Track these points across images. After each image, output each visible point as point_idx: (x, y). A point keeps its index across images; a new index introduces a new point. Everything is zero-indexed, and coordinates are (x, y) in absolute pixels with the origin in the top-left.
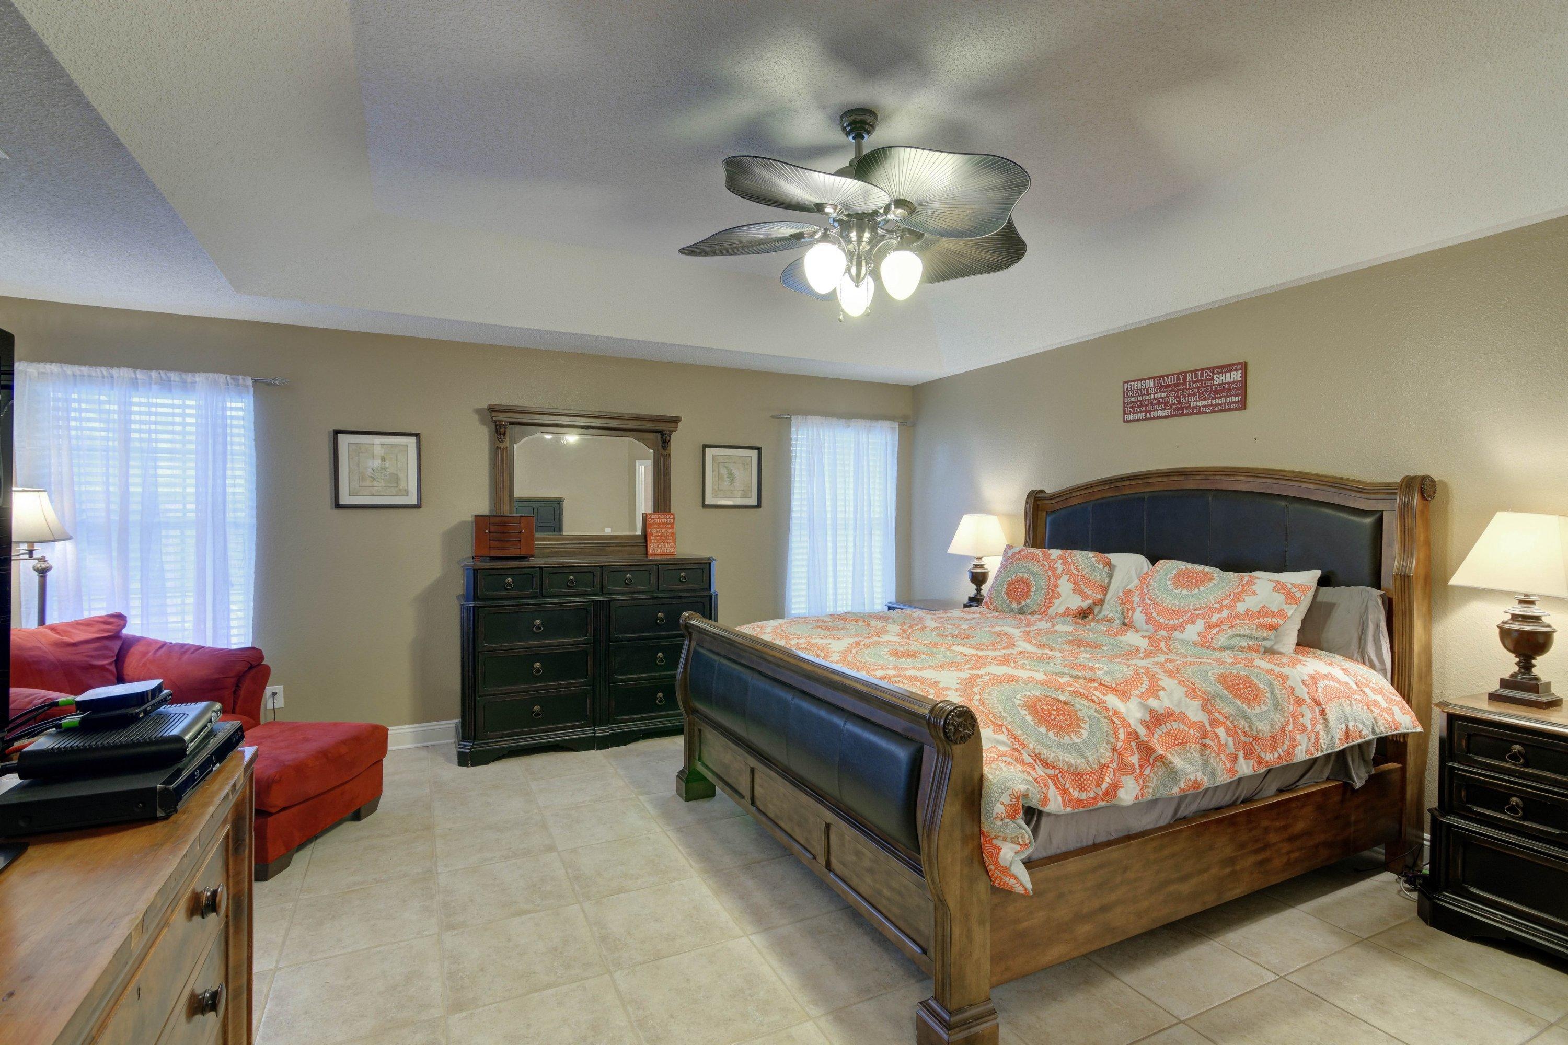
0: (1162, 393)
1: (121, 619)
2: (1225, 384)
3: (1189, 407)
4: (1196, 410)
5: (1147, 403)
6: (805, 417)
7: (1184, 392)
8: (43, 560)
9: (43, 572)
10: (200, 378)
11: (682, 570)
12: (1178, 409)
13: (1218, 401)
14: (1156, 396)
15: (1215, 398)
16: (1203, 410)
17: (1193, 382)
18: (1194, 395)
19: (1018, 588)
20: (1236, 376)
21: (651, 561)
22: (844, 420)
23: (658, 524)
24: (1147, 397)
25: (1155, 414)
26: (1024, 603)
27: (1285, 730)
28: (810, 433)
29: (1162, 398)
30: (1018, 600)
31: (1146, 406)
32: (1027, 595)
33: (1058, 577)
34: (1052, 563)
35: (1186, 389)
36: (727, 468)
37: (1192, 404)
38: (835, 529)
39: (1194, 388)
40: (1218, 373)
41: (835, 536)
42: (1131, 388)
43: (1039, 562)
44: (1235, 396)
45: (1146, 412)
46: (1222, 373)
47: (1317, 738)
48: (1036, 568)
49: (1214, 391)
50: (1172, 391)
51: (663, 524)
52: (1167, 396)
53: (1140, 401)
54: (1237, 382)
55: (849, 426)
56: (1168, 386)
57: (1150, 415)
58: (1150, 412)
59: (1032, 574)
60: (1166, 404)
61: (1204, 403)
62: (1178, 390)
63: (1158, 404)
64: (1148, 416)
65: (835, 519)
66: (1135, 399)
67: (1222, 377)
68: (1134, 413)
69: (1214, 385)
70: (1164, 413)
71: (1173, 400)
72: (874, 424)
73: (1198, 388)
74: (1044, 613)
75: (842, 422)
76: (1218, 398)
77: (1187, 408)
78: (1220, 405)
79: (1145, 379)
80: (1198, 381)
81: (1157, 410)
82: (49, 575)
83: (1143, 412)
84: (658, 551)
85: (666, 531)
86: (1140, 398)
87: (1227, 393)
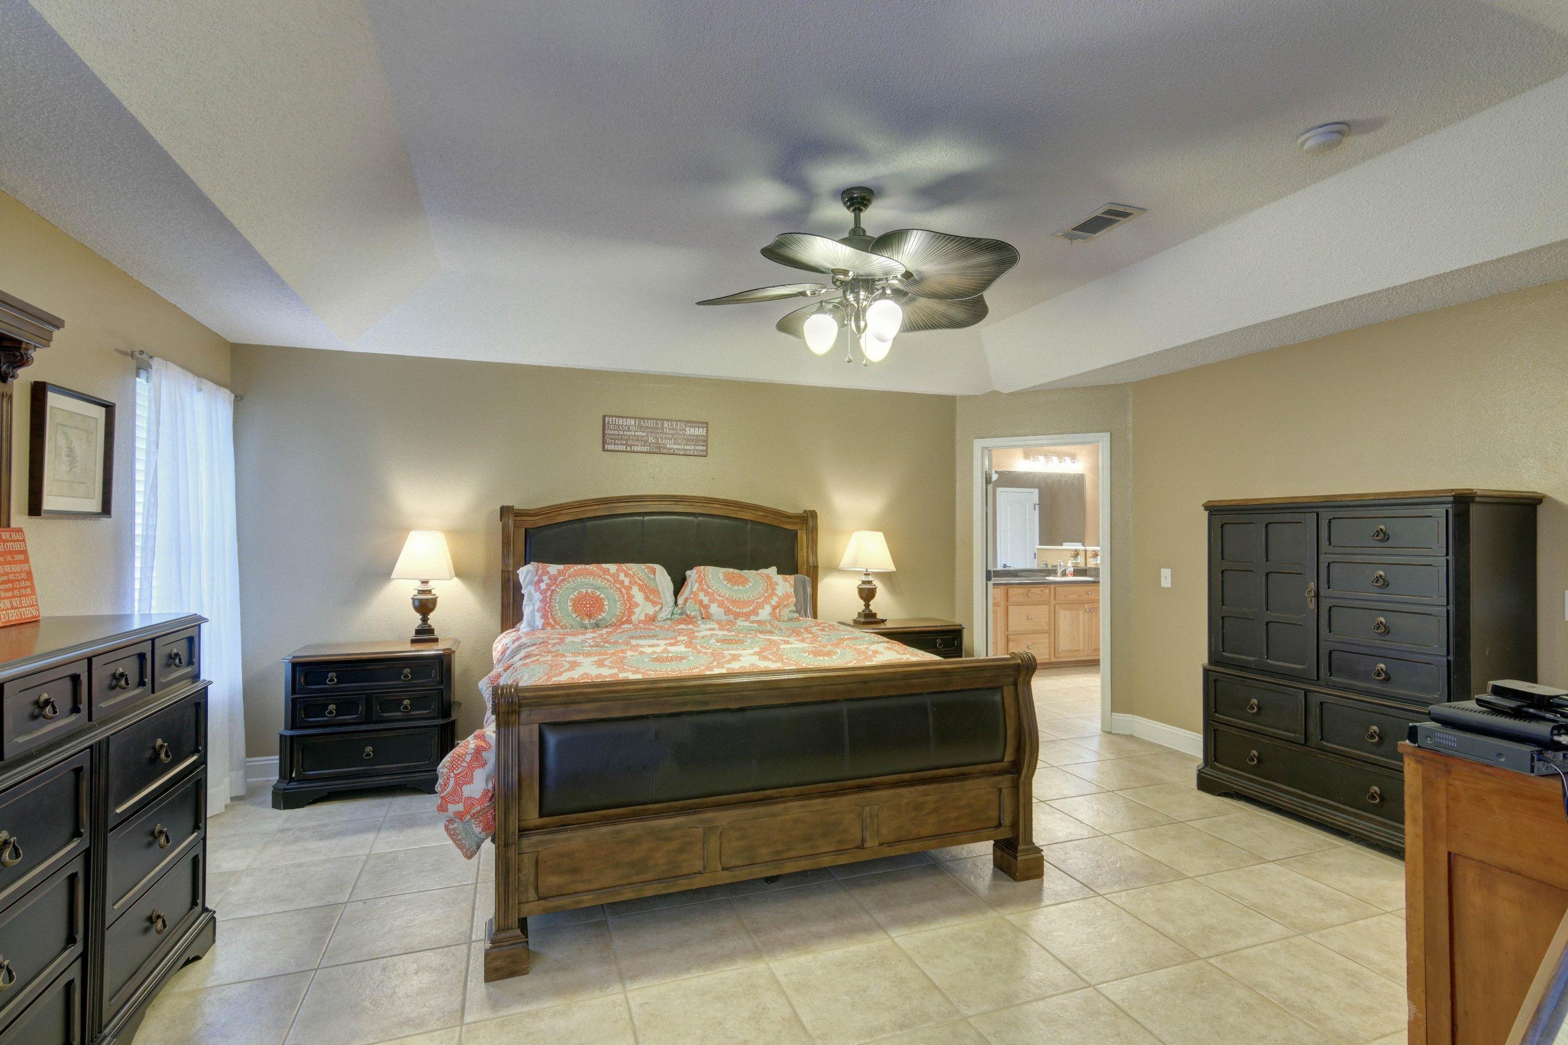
0: (642, 432)
2: (694, 435)
3: (666, 448)
4: (671, 451)
5: (627, 438)
7: (661, 435)
12: (656, 448)
13: (688, 447)
14: (637, 434)
15: (686, 445)
16: (676, 452)
17: (669, 429)
18: (670, 439)
19: (586, 604)
20: (701, 432)
24: (629, 433)
25: (636, 449)
26: (600, 617)
29: (643, 437)
30: (590, 617)
31: (627, 440)
32: (601, 608)
33: (629, 588)
34: (615, 577)
35: (663, 433)
37: (668, 446)
39: (669, 434)
40: (690, 427)
42: (612, 422)
43: (601, 577)
44: (701, 446)
45: (627, 445)
46: (692, 427)
48: (599, 582)
49: (686, 440)
50: (651, 432)
52: (647, 436)
53: (621, 435)
54: (703, 436)
56: (647, 428)
57: (631, 448)
58: (631, 446)
59: (598, 589)
60: (646, 441)
61: (678, 447)
62: (657, 433)
63: (638, 440)
64: (629, 449)
66: (617, 432)
67: (692, 430)
68: (615, 444)
69: (686, 434)
70: (645, 449)
71: (651, 440)
73: (673, 434)
74: (629, 621)
76: (689, 445)
77: (663, 448)
78: (690, 450)
79: (627, 418)
80: (673, 429)
81: (637, 446)
83: (624, 445)
86: (621, 433)
87: (696, 442)
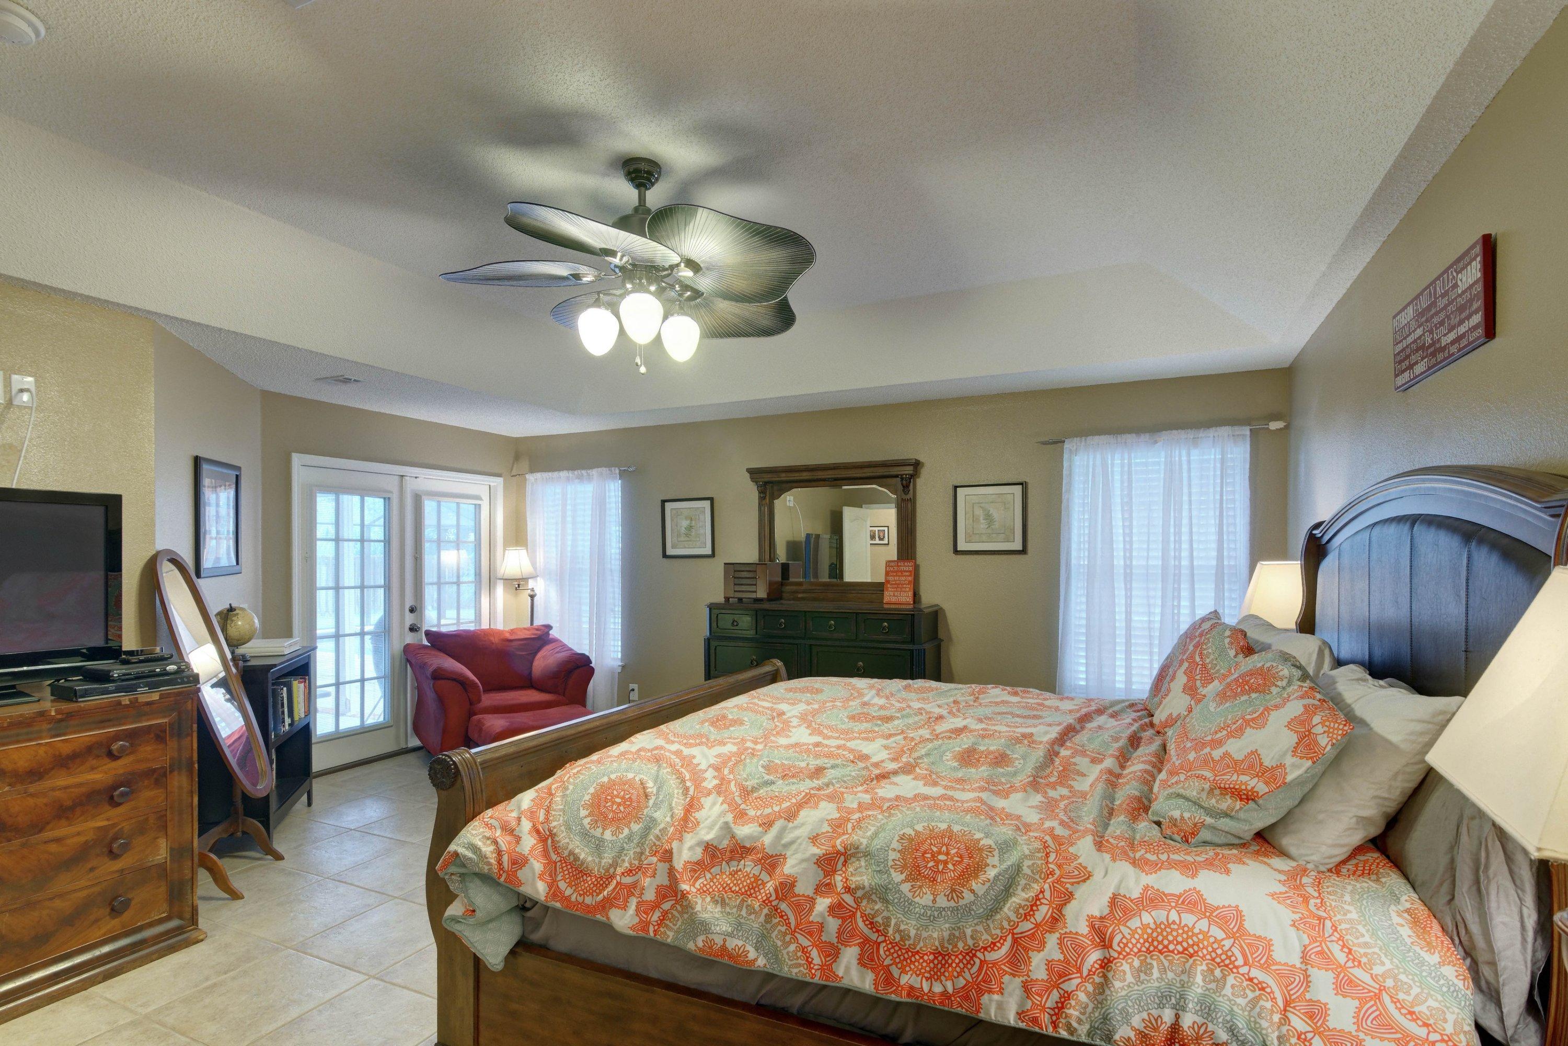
1: (549, 627)
6: (1083, 438)
8: (532, 590)
9: (532, 597)
10: (594, 472)
11: (885, 620)
21: (886, 609)
22: (1147, 435)
23: (896, 572)
27: (975, 955)
28: (1091, 460)
36: (984, 509)
38: (1128, 577)
41: (1128, 590)
47: (1063, 1003)
51: (901, 572)
55: (1156, 442)
65: (1128, 567)
72: (1202, 433)
75: (1145, 437)
82: (536, 599)
84: (894, 600)
85: (903, 578)
